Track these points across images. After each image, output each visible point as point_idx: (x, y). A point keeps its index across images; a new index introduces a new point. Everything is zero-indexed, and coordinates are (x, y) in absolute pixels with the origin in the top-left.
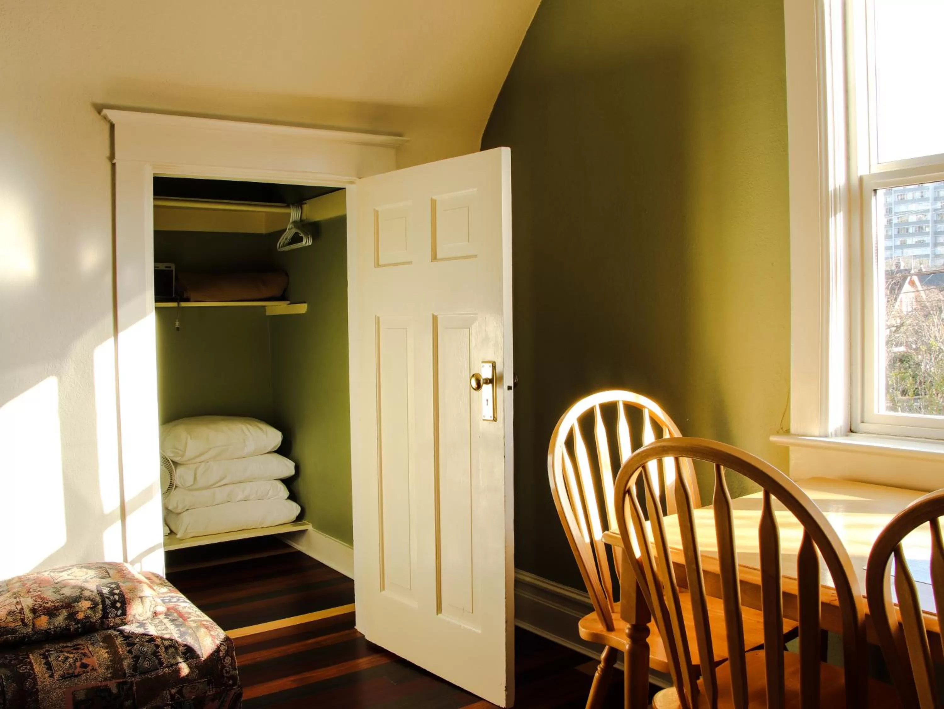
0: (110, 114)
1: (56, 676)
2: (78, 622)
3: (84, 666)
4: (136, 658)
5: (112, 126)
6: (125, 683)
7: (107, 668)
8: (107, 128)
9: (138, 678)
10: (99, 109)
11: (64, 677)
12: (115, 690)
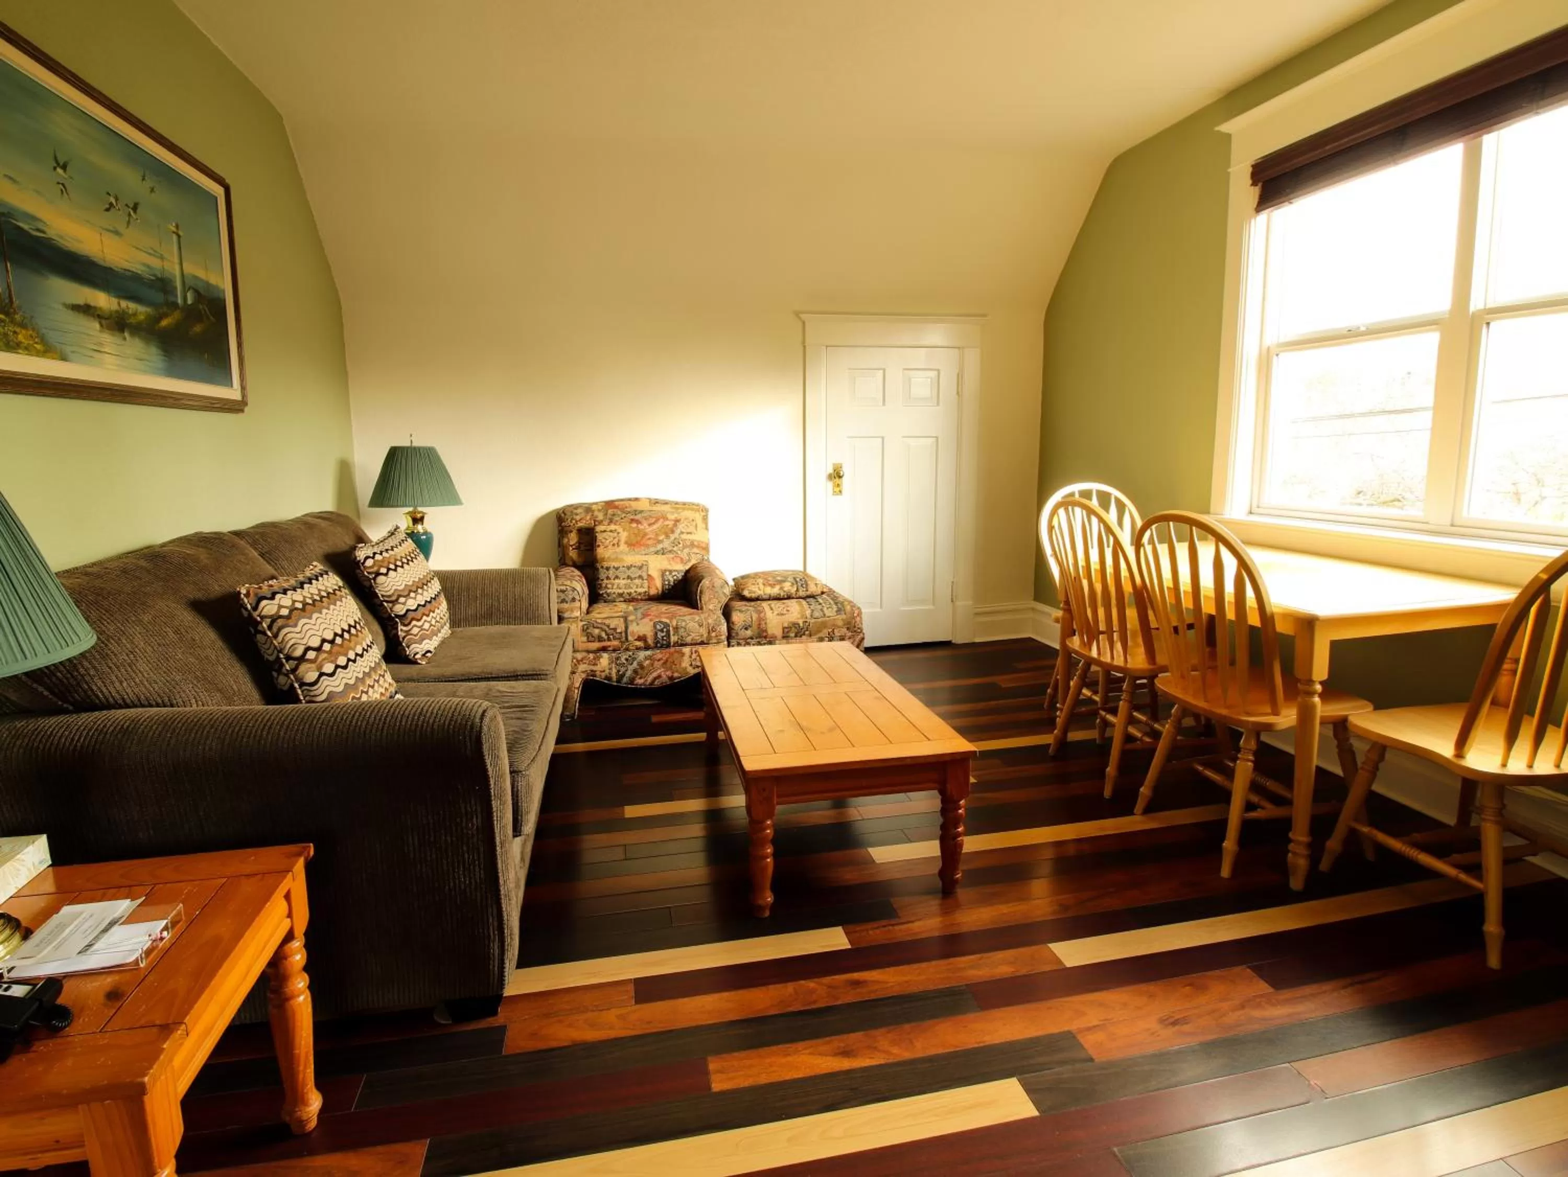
0: (803, 316)
1: (775, 614)
2: (784, 591)
3: (788, 611)
4: (813, 611)
5: (804, 323)
6: (806, 622)
7: (799, 613)
8: (800, 324)
9: (813, 621)
10: (797, 314)
11: (778, 614)
12: (801, 625)
